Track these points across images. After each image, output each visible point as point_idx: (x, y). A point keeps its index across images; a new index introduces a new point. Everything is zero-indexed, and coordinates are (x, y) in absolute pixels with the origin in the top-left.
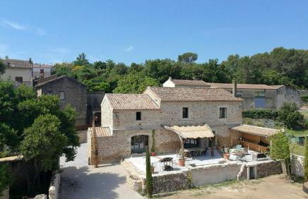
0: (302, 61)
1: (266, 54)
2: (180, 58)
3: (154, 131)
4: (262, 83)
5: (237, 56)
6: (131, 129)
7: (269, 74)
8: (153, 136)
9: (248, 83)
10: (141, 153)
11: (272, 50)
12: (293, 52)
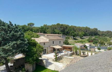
0: (64, 28)
1: (55, 25)
2: (28, 24)
3: (47, 48)
4: (55, 34)
5: (46, 25)
7: (56, 31)
9: (51, 34)
11: (57, 24)
12: (62, 25)
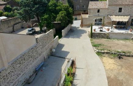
3: (104, 17)
6: (95, 16)
8: (104, 19)
10: (99, 25)
